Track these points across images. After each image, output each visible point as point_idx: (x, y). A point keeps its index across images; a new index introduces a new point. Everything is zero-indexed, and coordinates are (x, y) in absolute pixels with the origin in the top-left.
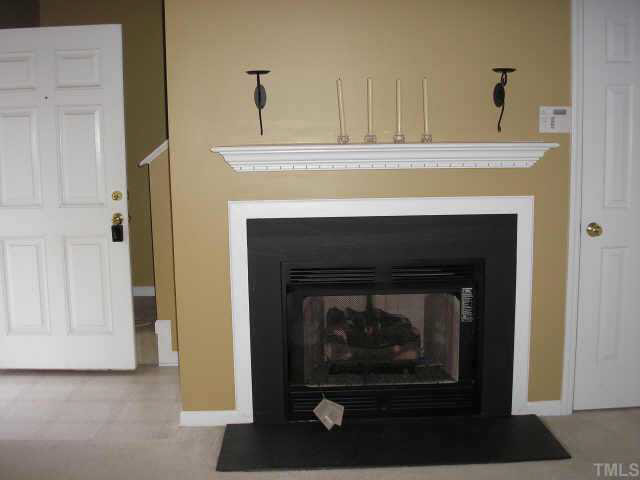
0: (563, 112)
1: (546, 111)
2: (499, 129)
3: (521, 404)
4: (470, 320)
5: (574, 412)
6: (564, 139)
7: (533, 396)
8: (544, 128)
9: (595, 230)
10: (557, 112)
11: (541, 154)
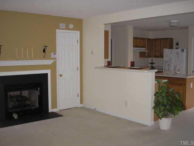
0: (55, 54)
1: (52, 54)
2: (44, 57)
3: (51, 110)
4: (39, 94)
5: (60, 110)
6: (55, 59)
7: (52, 108)
8: (52, 57)
9: (61, 76)
10: (54, 54)
11: (53, 62)
